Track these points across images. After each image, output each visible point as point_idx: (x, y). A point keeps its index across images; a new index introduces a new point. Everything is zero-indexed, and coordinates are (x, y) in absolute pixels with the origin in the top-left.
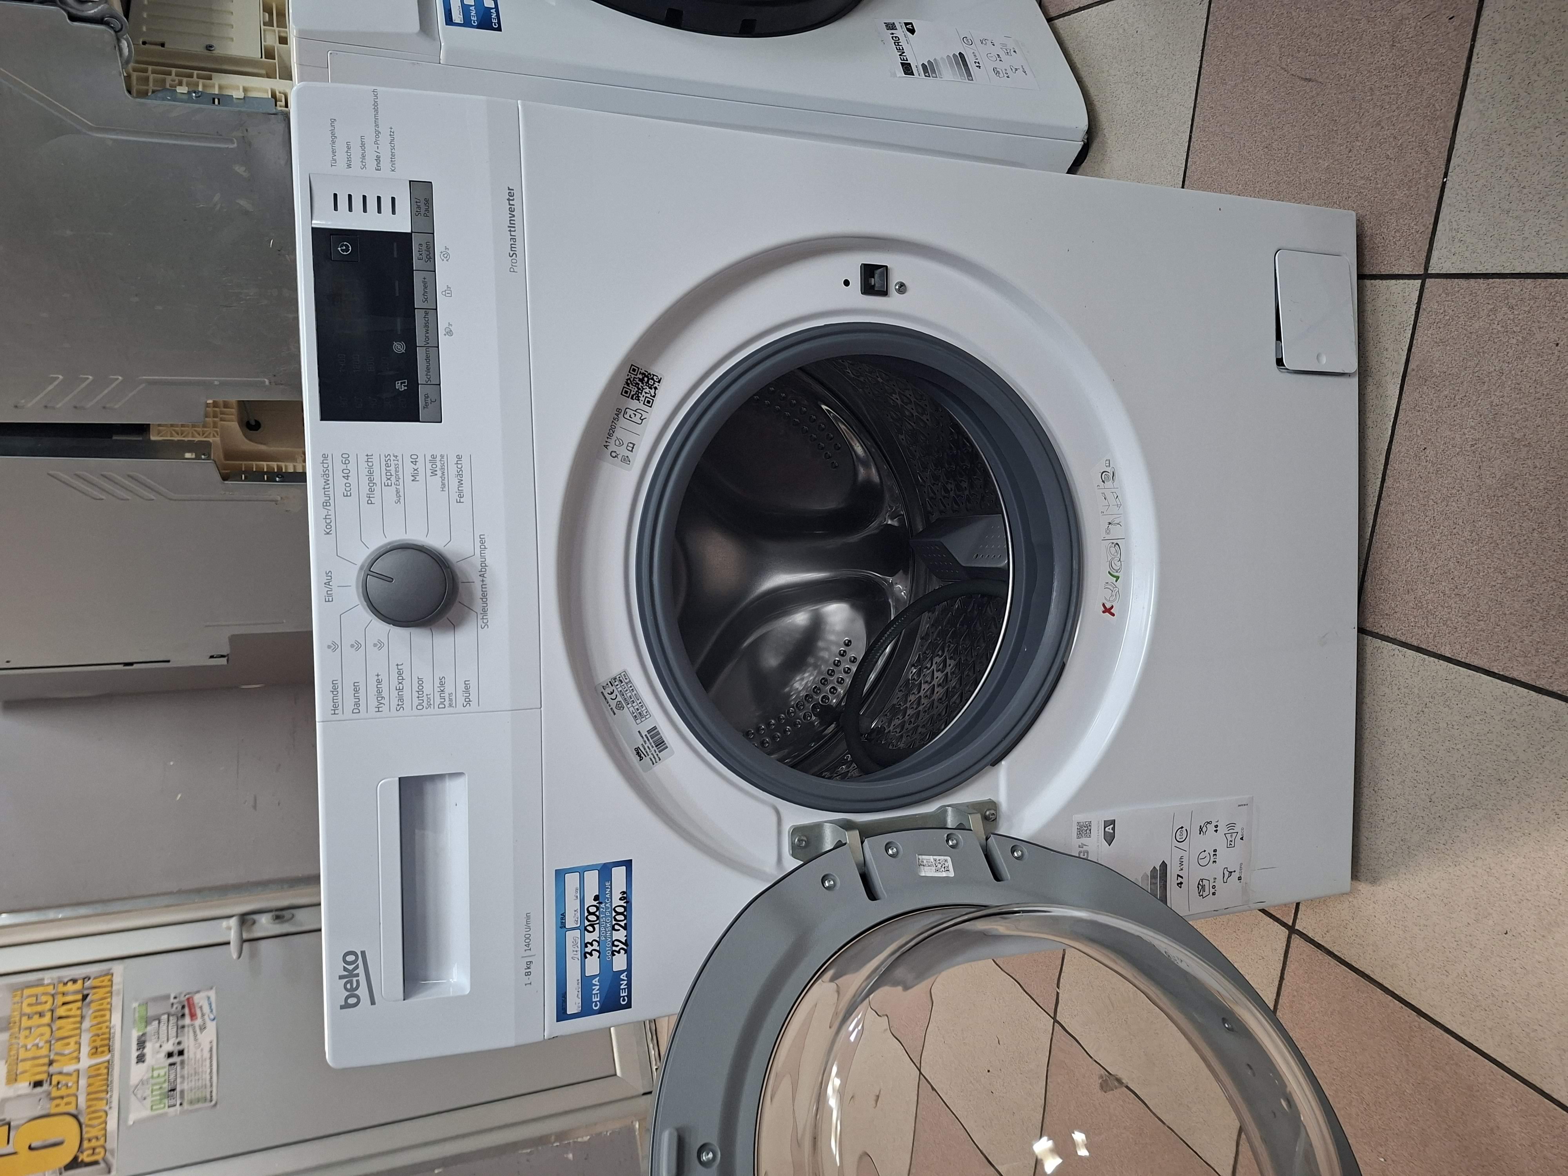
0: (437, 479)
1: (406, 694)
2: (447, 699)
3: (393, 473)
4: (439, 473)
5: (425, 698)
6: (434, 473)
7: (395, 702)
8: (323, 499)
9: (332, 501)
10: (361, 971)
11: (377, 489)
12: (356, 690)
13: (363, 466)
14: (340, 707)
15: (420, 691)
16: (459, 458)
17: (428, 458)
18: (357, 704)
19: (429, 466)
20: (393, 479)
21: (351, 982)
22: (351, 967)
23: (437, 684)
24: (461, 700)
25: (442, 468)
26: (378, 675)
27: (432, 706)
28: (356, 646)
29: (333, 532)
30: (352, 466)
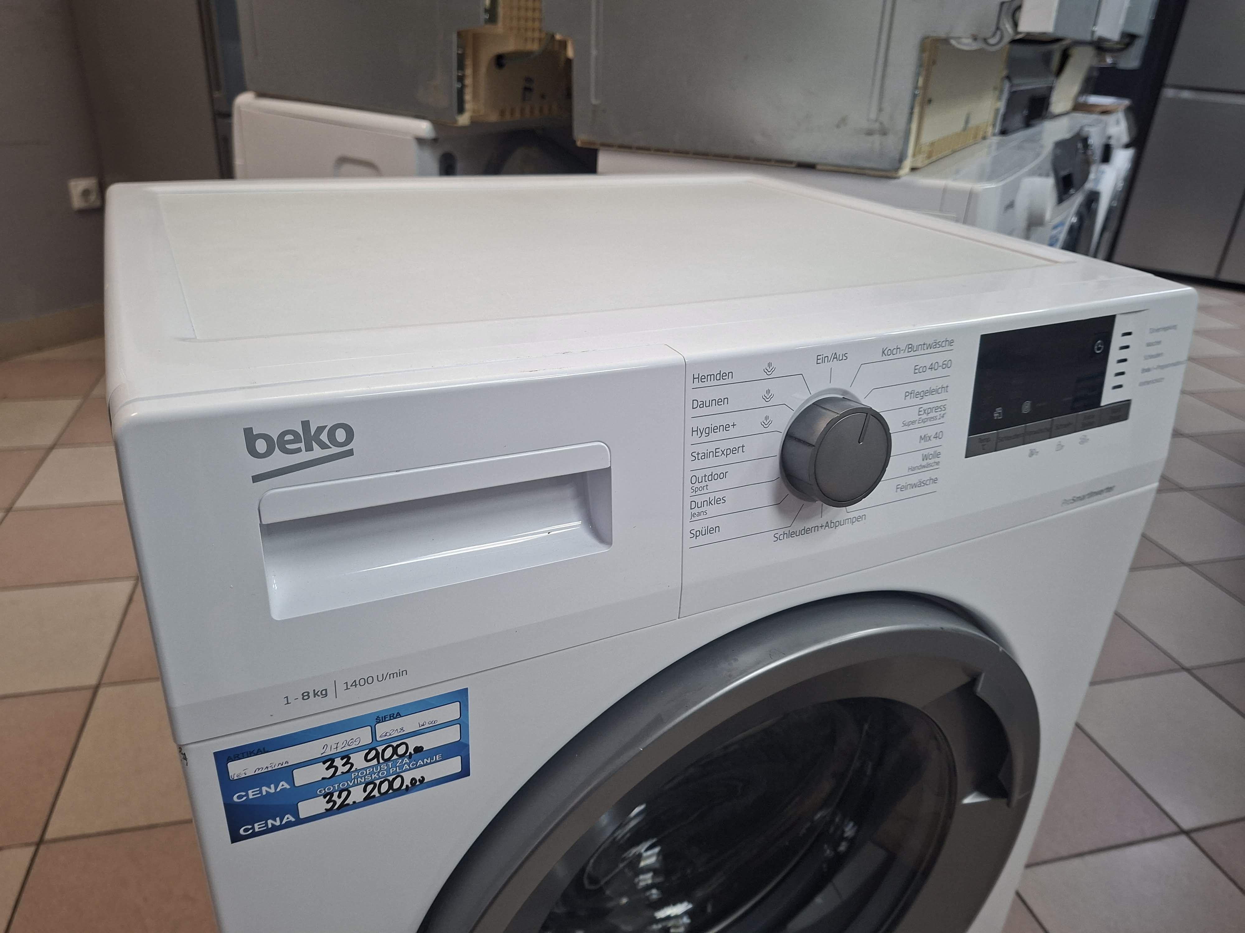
0: (919, 462)
1: (711, 461)
2: (700, 510)
3: (930, 415)
4: (924, 463)
5: (704, 484)
6: (925, 457)
7: (702, 449)
8: (915, 344)
9: (912, 353)
10: (318, 452)
11: (917, 401)
12: (718, 402)
13: (939, 383)
14: (701, 384)
15: (713, 477)
16: (935, 481)
17: (938, 450)
18: (703, 405)
19: (931, 451)
20: (924, 416)
21: (297, 439)
22: (324, 437)
23: (719, 495)
24: (698, 526)
25: (929, 465)
26: (734, 425)
27: (694, 494)
28: (768, 396)
29: (885, 358)
30: (940, 372)
